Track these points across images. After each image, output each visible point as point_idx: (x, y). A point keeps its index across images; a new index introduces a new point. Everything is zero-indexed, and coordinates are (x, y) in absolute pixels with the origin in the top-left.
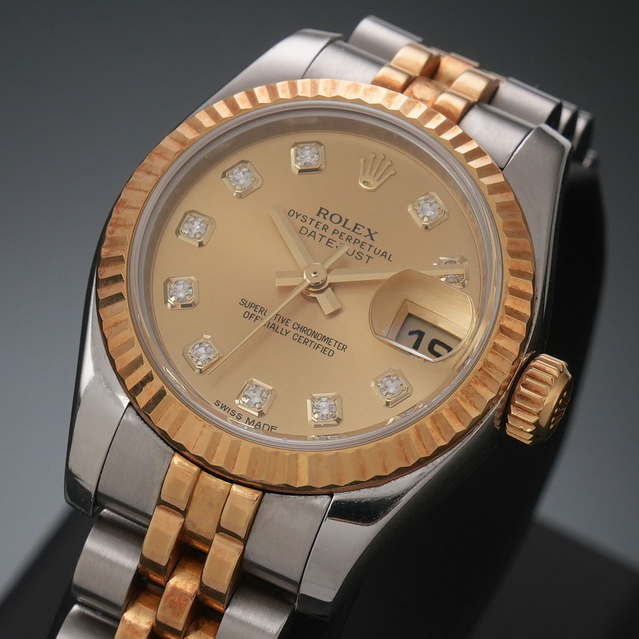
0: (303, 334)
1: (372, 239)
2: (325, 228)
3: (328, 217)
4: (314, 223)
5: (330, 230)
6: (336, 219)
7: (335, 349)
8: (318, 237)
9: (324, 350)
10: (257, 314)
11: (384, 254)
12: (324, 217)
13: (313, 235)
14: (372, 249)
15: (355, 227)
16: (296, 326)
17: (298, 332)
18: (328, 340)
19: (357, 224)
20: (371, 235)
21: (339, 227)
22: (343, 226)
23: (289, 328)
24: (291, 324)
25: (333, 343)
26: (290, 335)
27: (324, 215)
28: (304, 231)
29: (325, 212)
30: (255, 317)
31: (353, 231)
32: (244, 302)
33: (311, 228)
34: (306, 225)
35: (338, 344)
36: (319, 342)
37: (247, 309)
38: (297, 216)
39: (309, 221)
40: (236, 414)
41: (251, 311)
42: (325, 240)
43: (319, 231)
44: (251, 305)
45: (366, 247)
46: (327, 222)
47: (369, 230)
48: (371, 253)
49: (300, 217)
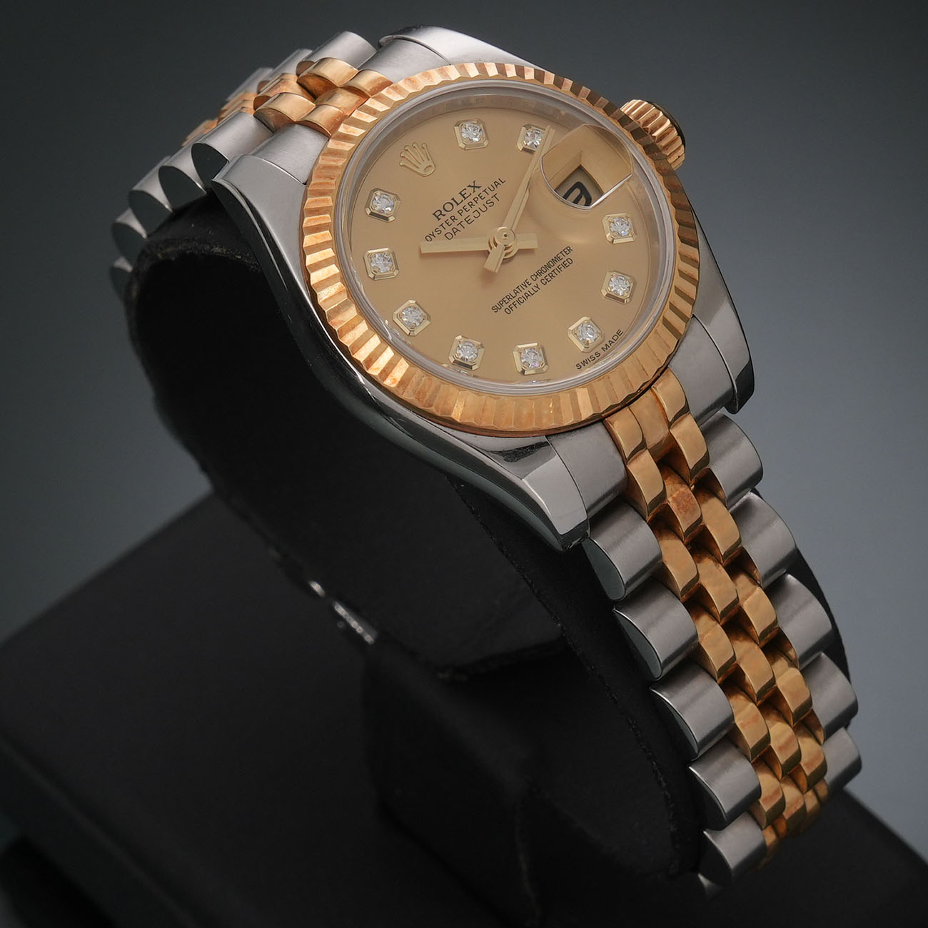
0: (543, 276)
1: (479, 187)
2: (453, 218)
3: (443, 212)
4: (445, 225)
5: (457, 216)
6: (448, 207)
7: (567, 257)
8: (459, 227)
9: (565, 266)
10: (511, 303)
11: (496, 184)
12: (444, 215)
13: (455, 231)
14: (488, 191)
15: (463, 196)
16: (534, 278)
17: (540, 278)
18: (556, 259)
19: (460, 193)
20: (474, 187)
21: (457, 208)
22: (458, 204)
23: (534, 283)
24: (530, 281)
25: (561, 255)
26: (540, 285)
27: (441, 214)
28: (449, 235)
29: (439, 213)
30: (512, 305)
31: (465, 199)
32: (496, 309)
33: (449, 229)
34: (444, 232)
35: (563, 252)
36: (556, 267)
37: (503, 309)
38: (433, 235)
39: (441, 228)
40: (595, 356)
41: (505, 306)
42: (464, 223)
43: (454, 225)
44: (501, 304)
45: (484, 195)
46: (448, 215)
47: (469, 186)
48: (492, 194)
49: (435, 234)
